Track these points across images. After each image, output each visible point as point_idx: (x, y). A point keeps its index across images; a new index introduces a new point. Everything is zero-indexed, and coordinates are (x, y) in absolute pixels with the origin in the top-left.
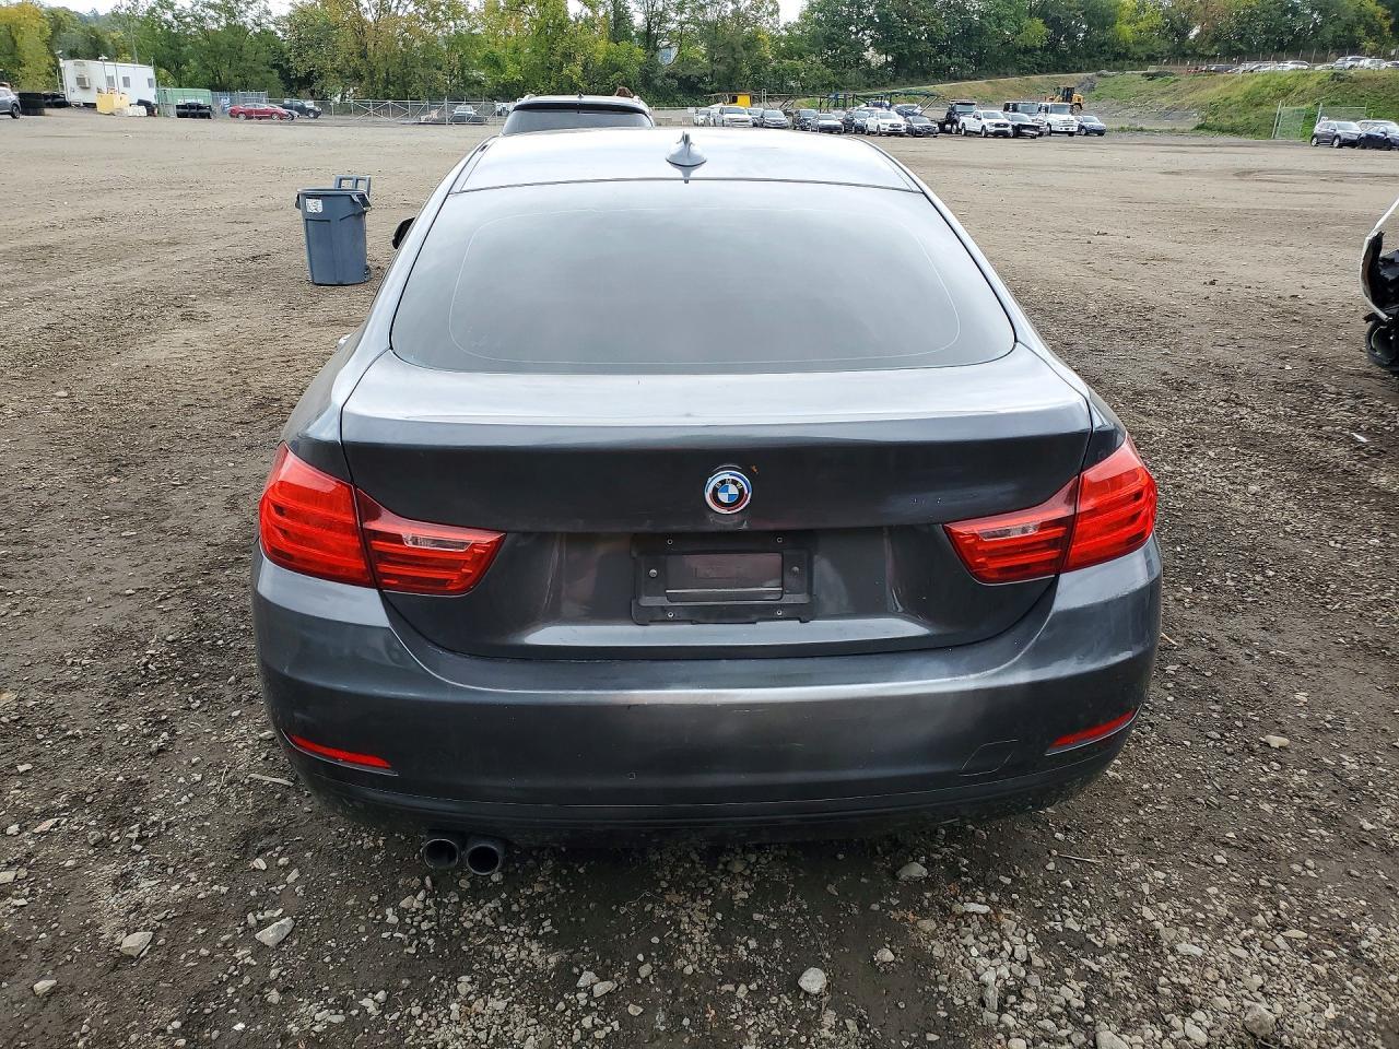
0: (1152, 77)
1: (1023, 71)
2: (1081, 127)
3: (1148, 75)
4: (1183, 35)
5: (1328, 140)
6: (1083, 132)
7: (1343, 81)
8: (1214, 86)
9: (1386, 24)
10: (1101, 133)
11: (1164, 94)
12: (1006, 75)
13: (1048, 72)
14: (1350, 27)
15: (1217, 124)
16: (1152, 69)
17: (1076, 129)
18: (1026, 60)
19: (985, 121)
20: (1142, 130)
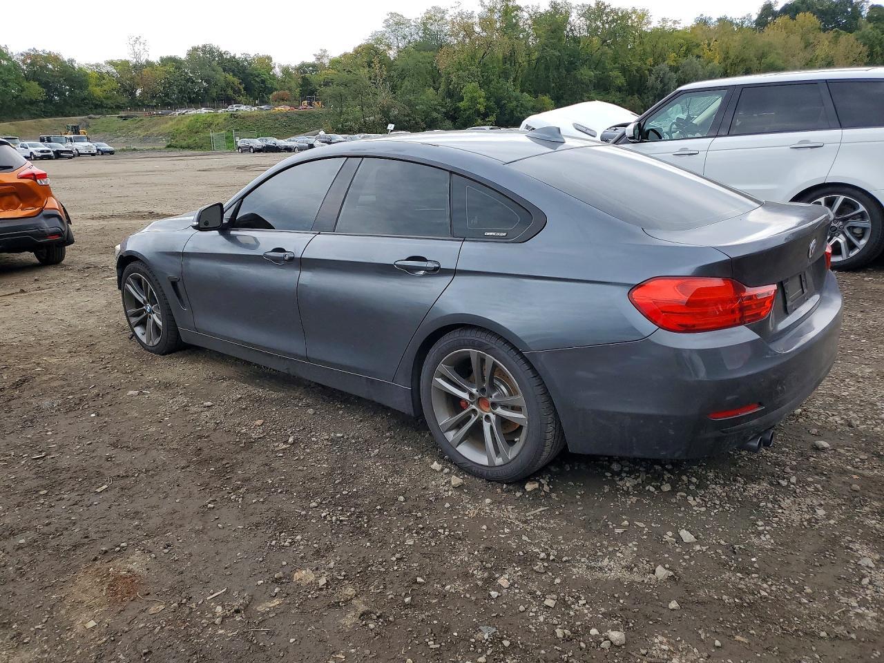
0: (125, 118)
1: (34, 116)
2: (98, 150)
3: (122, 117)
4: (133, 94)
5: (247, 149)
6: (100, 153)
7: (237, 118)
8: (166, 123)
9: (241, 87)
10: (111, 153)
11: (137, 128)
12: (22, 119)
13: (51, 116)
14: (223, 89)
15: (178, 144)
16: (122, 114)
17: (95, 151)
18: (34, 109)
19: (32, 149)
20: (135, 150)
